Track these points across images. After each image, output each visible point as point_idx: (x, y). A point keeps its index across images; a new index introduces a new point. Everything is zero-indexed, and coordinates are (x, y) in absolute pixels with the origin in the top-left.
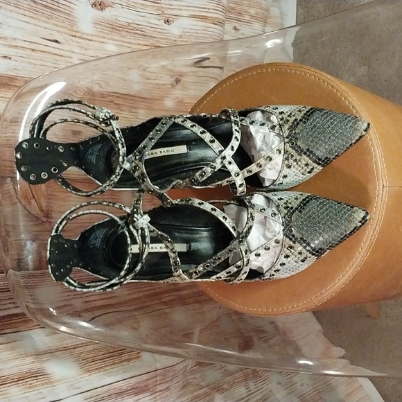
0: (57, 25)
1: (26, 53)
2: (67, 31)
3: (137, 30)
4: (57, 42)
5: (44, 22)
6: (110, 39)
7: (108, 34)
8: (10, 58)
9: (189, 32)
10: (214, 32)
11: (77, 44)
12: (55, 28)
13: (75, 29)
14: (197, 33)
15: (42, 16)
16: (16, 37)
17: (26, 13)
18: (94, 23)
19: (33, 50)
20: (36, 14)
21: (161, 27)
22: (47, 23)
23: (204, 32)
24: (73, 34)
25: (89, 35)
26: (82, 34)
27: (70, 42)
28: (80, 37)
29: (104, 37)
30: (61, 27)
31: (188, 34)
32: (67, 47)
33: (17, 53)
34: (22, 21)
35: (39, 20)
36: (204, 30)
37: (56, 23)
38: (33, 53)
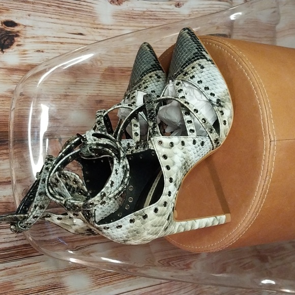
0: (80, 22)
1: (56, 46)
2: (89, 25)
3: (151, 16)
4: (81, 34)
5: (69, 21)
6: (127, 26)
7: (126, 22)
8: (42, 52)
9: (197, 11)
10: (219, 7)
11: (99, 34)
12: (79, 24)
13: (96, 22)
14: (204, 10)
15: (67, 17)
16: (46, 35)
17: (53, 16)
18: (114, 16)
19: (61, 43)
20: (61, 16)
21: (172, 11)
22: (71, 21)
23: (210, 9)
24: (95, 26)
25: (109, 25)
26: (104, 25)
27: (93, 33)
28: (101, 28)
29: (122, 26)
30: (85, 22)
31: (196, 12)
32: (90, 37)
33: (48, 47)
34: (49, 22)
35: (64, 20)
36: (210, 7)
37: (80, 20)
38: (62, 45)
